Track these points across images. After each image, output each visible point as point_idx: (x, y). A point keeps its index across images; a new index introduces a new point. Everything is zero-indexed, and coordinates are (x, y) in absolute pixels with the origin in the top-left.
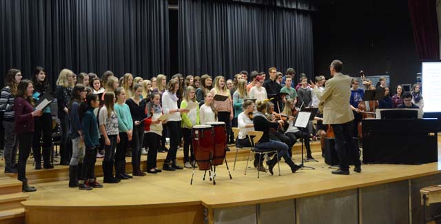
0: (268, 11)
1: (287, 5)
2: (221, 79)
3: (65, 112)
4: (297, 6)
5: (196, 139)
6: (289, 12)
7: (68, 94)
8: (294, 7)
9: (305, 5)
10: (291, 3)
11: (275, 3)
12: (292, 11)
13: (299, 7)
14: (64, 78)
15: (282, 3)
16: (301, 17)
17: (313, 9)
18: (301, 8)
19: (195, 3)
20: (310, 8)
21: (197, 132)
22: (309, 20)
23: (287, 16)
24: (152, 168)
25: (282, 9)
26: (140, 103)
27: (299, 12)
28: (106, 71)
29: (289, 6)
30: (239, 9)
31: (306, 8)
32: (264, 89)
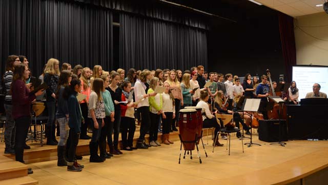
0: (180, 28)
1: (192, 24)
2: (172, 73)
3: (53, 98)
5: (184, 122)
6: (193, 29)
7: (55, 81)
8: (196, 26)
10: (194, 24)
11: (185, 23)
12: (195, 29)
13: (200, 26)
14: (52, 66)
15: (189, 23)
16: (200, 34)
17: (208, 29)
18: (201, 28)
19: (131, 19)
20: (206, 27)
21: (185, 116)
22: (205, 36)
23: (192, 33)
24: (127, 146)
25: (189, 27)
26: (116, 90)
27: (200, 30)
28: (77, 65)
29: (193, 26)
30: (161, 25)
31: (204, 27)
32: (197, 81)
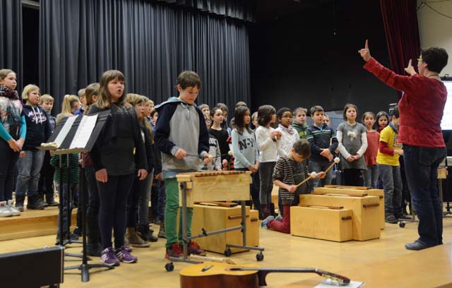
0: (185, 15)
1: (212, 8)
4: (227, 12)
6: (216, 20)
8: (223, 12)
9: (237, 13)
10: (218, 8)
11: (196, 4)
12: (220, 18)
13: (230, 14)
15: (205, 5)
16: (233, 28)
17: (249, 19)
18: (233, 16)
20: (245, 16)
22: (243, 33)
23: (213, 26)
25: (205, 14)
27: (231, 21)
29: (215, 11)
31: (240, 16)
